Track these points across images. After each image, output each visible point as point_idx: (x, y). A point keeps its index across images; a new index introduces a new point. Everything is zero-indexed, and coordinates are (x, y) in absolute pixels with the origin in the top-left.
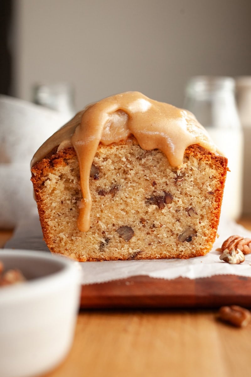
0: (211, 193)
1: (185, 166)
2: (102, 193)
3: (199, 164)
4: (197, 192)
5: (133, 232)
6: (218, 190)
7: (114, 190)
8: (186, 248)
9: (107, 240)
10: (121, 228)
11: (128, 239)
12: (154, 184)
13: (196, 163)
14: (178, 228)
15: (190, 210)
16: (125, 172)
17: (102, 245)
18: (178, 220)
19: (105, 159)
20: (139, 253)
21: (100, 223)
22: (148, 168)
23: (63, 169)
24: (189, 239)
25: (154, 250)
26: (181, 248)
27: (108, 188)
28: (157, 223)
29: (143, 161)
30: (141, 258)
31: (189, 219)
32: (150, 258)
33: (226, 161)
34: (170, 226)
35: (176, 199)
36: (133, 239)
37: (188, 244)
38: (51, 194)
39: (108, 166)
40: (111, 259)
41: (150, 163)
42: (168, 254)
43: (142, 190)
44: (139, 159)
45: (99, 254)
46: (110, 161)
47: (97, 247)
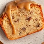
0: (40, 14)
1: (31, 9)
2: (15, 22)
3: (34, 8)
4: (36, 15)
5: (25, 29)
6: (41, 13)
7: (18, 20)
8: (38, 28)
9: (21, 32)
10: (23, 28)
11: (25, 30)
12: (26, 16)
13: (33, 8)
14: (35, 24)
15: (36, 19)
16: (19, 15)
17: (20, 34)
18: (35, 22)
19: (14, 14)
20: (28, 33)
21: (18, 29)
22: (24, 13)
23: (5, 19)
24: (39, 26)
25: (32, 31)
26: (37, 29)
27: (17, 20)
28: (30, 25)
29: (22, 11)
30: (29, 34)
31: (37, 21)
32: (31, 34)
33: (40, 5)
34: (33, 24)
35: (32, 18)
36: (26, 30)
37: (39, 27)
38: (5, 26)
39: (15, 15)
40: (23, 37)
41: (23, 11)
42: (35, 31)
43: (24, 18)
44: (21, 11)
45: (20, 36)
46: (15, 14)
47: (19, 35)
